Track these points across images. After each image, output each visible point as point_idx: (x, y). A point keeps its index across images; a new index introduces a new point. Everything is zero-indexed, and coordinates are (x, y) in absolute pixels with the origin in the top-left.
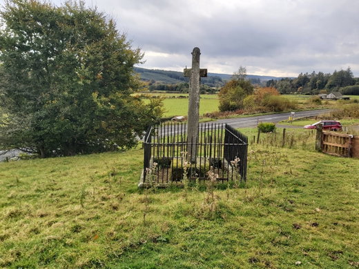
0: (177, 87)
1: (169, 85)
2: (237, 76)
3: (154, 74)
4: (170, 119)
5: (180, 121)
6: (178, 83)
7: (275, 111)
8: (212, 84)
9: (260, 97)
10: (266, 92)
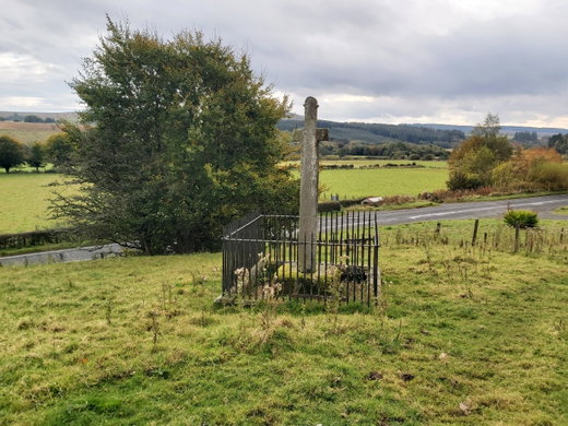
0: (384, 149)
1: (371, 147)
2: (483, 129)
3: (347, 130)
4: (359, 202)
5: (375, 205)
6: (388, 143)
7: (552, 189)
8: (447, 143)
9: (527, 165)
10: (537, 157)
